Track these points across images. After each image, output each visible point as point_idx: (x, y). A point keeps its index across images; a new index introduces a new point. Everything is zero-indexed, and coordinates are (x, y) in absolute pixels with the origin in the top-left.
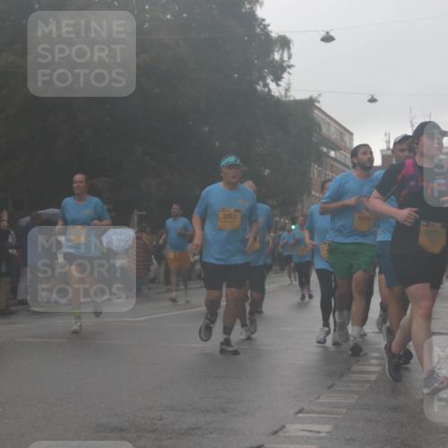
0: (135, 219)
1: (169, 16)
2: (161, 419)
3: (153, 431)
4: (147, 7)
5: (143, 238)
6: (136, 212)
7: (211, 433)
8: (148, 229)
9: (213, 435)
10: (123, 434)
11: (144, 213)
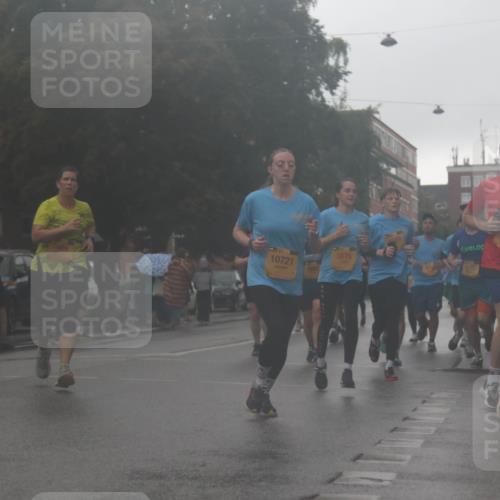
0: (173, 243)
1: (211, 17)
2: (204, 465)
3: (195, 478)
4: (186, 6)
5: (182, 264)
6: (174, 235)
7: (260, 480)
8: (187, 255)
9: (263, 483)
10: (162, 481)
11: (183, 236)
